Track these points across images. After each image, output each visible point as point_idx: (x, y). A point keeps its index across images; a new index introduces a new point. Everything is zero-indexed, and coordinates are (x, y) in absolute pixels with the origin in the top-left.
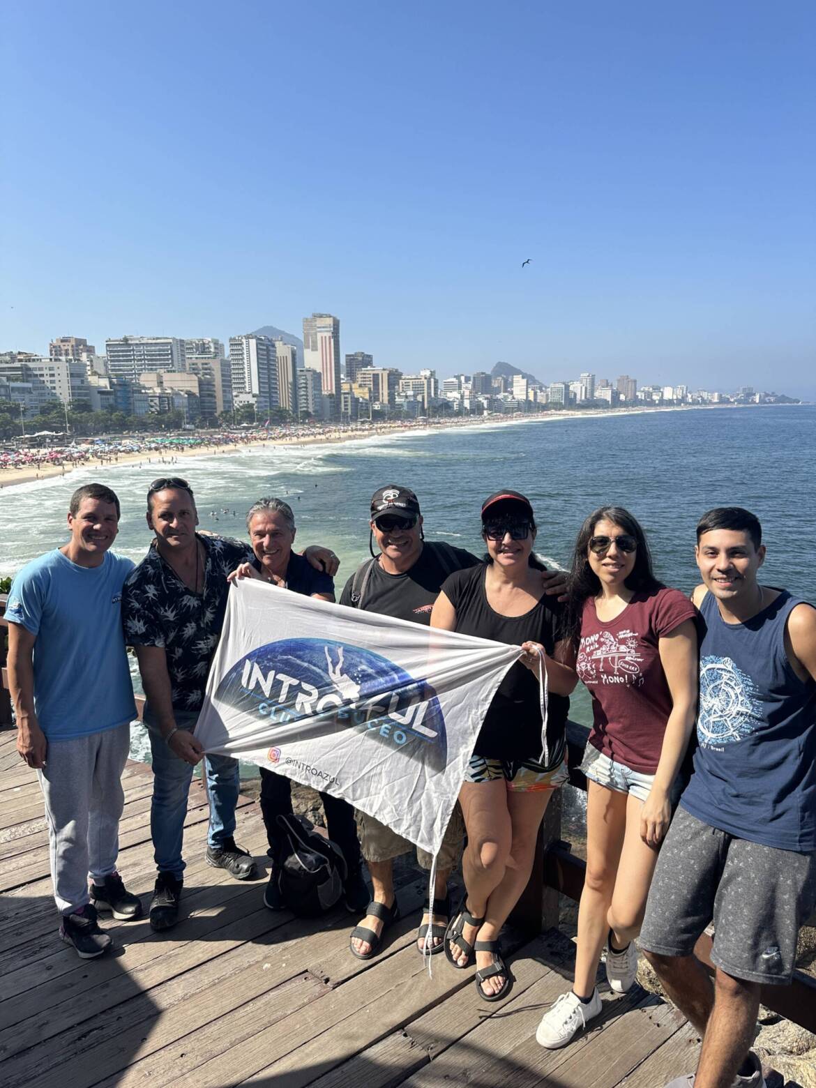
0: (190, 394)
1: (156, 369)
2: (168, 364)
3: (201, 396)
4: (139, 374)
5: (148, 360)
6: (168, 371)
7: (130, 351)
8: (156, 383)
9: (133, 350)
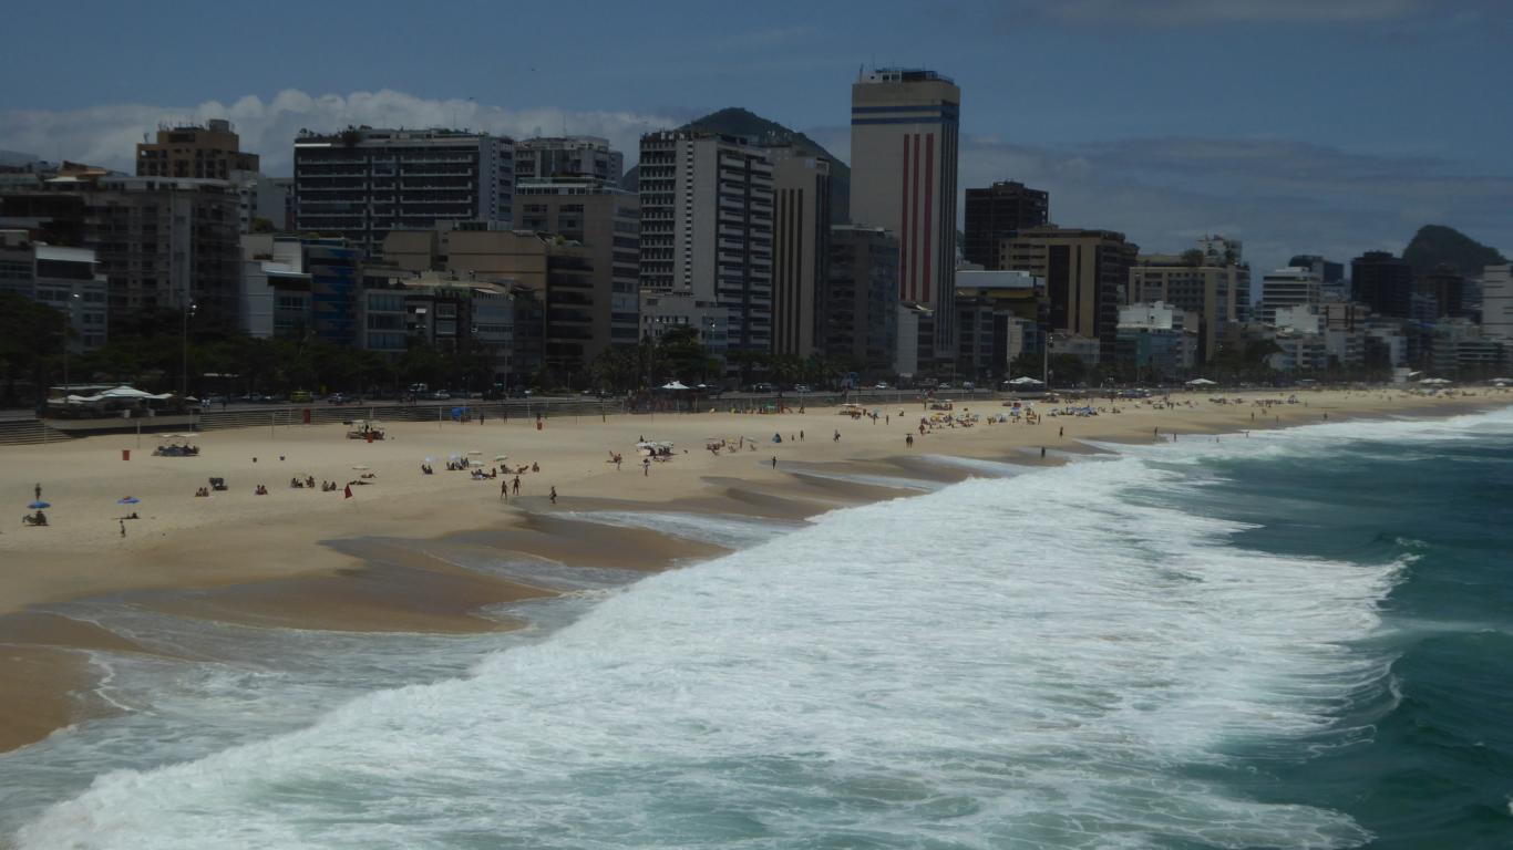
0: (521, 292)
1: (431, 221)
2: (463, 208)
3: (551, 298)
4: (381, 235)
5: (408, 195)
6: (465, 228)
7: (359, 168)
8: (428, 259)
9: (368, 166)
